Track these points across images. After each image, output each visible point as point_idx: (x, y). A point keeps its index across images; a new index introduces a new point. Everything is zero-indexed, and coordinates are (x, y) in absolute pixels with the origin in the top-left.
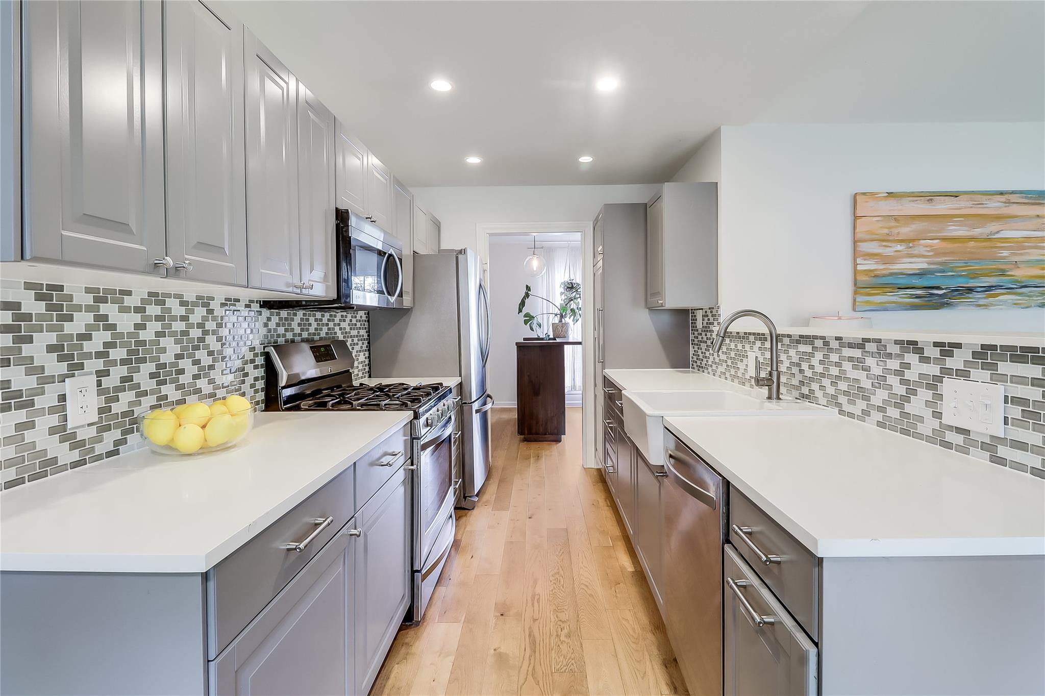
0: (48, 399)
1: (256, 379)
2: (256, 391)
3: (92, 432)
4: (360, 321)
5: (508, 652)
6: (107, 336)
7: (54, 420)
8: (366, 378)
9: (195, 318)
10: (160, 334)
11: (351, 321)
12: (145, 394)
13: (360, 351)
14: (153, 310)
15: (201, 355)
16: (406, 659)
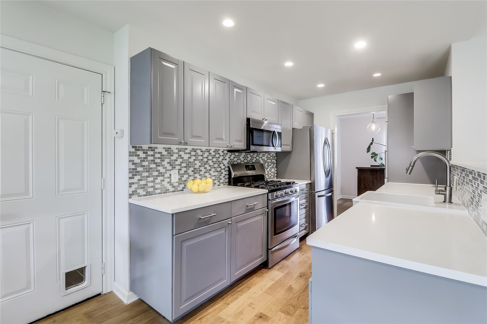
0: (167, 175)
1: (226, 175)
2: (226, 179)
3: (177, 184)
4: (272, 156)
5: (294, 288)
6: (181, 160)
7: (168, 180)
8: (275, 178)
9: (205, 155)
10: (195, 160)
11: (267, 156)
12: (190, 176)
13: (272, 168)
14: (193, 153)
15: (207, 166)
16: (260, 277)
